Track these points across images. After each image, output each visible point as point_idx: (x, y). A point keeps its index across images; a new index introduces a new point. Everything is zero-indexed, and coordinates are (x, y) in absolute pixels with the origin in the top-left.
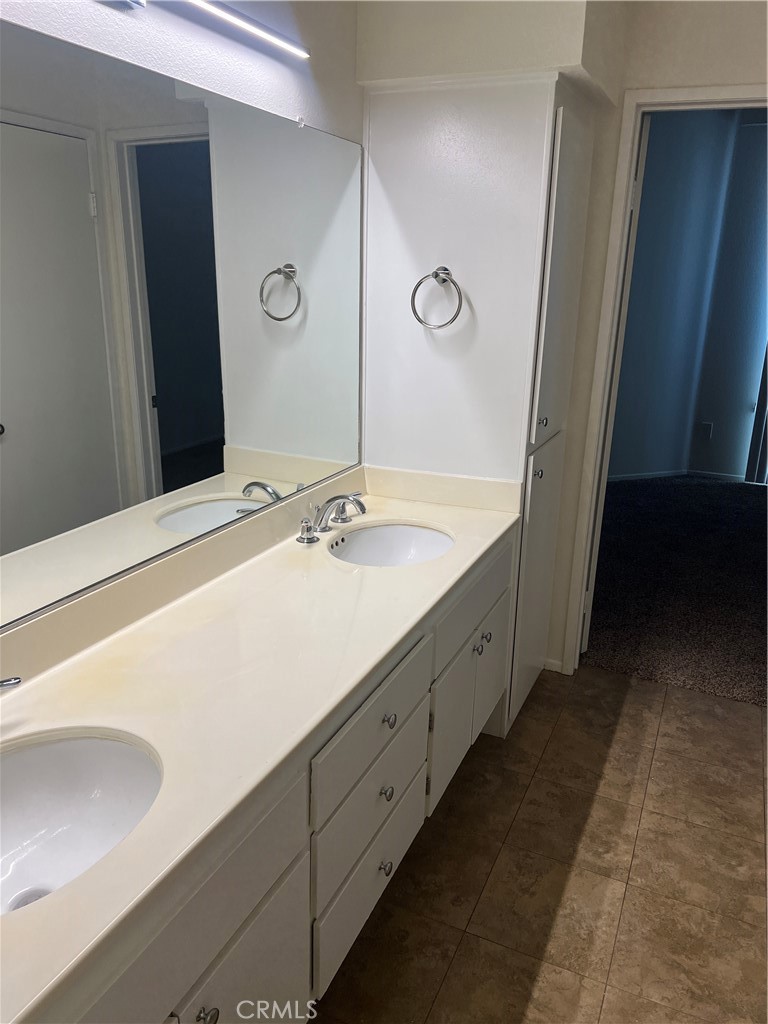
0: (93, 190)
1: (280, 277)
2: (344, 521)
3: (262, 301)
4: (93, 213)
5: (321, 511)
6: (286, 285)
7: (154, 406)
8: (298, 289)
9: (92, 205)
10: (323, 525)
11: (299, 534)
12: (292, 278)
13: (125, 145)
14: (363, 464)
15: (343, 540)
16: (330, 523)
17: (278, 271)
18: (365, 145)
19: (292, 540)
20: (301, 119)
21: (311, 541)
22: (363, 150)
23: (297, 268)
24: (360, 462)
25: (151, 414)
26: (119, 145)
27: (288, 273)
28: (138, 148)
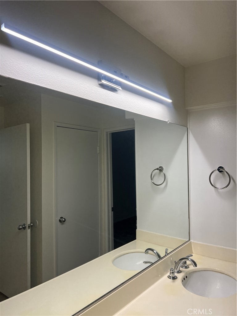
0: (99, 145)
1: (158, 171)
2: (186, 267)
3: (151, 179)
4: (98, 152)
5: (177, 263)
6: (160, 173)
7: (112, 211)
8: (164, 174)
9: (98, 150)
10: (178, 270)
11: (168, 274)
12: (162, 171)
13: (109, 133)
14: (191, 240)
15: (186, 277)
16: (181, 269)
17: (157, 169)
18: (188, 127)
19: (166, 277)
20: (168, 121)
21: (174, 278)
22: (188, 129)
23: (164, 167)
24: (189, 240)
25: (111, 213)
26: (107, 132)
27: (161, 169)
28: (112, 133)
